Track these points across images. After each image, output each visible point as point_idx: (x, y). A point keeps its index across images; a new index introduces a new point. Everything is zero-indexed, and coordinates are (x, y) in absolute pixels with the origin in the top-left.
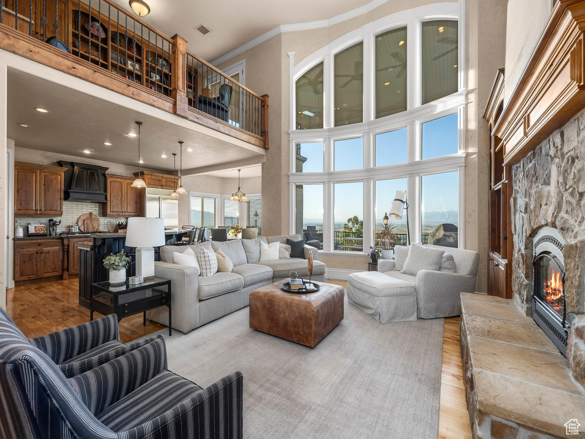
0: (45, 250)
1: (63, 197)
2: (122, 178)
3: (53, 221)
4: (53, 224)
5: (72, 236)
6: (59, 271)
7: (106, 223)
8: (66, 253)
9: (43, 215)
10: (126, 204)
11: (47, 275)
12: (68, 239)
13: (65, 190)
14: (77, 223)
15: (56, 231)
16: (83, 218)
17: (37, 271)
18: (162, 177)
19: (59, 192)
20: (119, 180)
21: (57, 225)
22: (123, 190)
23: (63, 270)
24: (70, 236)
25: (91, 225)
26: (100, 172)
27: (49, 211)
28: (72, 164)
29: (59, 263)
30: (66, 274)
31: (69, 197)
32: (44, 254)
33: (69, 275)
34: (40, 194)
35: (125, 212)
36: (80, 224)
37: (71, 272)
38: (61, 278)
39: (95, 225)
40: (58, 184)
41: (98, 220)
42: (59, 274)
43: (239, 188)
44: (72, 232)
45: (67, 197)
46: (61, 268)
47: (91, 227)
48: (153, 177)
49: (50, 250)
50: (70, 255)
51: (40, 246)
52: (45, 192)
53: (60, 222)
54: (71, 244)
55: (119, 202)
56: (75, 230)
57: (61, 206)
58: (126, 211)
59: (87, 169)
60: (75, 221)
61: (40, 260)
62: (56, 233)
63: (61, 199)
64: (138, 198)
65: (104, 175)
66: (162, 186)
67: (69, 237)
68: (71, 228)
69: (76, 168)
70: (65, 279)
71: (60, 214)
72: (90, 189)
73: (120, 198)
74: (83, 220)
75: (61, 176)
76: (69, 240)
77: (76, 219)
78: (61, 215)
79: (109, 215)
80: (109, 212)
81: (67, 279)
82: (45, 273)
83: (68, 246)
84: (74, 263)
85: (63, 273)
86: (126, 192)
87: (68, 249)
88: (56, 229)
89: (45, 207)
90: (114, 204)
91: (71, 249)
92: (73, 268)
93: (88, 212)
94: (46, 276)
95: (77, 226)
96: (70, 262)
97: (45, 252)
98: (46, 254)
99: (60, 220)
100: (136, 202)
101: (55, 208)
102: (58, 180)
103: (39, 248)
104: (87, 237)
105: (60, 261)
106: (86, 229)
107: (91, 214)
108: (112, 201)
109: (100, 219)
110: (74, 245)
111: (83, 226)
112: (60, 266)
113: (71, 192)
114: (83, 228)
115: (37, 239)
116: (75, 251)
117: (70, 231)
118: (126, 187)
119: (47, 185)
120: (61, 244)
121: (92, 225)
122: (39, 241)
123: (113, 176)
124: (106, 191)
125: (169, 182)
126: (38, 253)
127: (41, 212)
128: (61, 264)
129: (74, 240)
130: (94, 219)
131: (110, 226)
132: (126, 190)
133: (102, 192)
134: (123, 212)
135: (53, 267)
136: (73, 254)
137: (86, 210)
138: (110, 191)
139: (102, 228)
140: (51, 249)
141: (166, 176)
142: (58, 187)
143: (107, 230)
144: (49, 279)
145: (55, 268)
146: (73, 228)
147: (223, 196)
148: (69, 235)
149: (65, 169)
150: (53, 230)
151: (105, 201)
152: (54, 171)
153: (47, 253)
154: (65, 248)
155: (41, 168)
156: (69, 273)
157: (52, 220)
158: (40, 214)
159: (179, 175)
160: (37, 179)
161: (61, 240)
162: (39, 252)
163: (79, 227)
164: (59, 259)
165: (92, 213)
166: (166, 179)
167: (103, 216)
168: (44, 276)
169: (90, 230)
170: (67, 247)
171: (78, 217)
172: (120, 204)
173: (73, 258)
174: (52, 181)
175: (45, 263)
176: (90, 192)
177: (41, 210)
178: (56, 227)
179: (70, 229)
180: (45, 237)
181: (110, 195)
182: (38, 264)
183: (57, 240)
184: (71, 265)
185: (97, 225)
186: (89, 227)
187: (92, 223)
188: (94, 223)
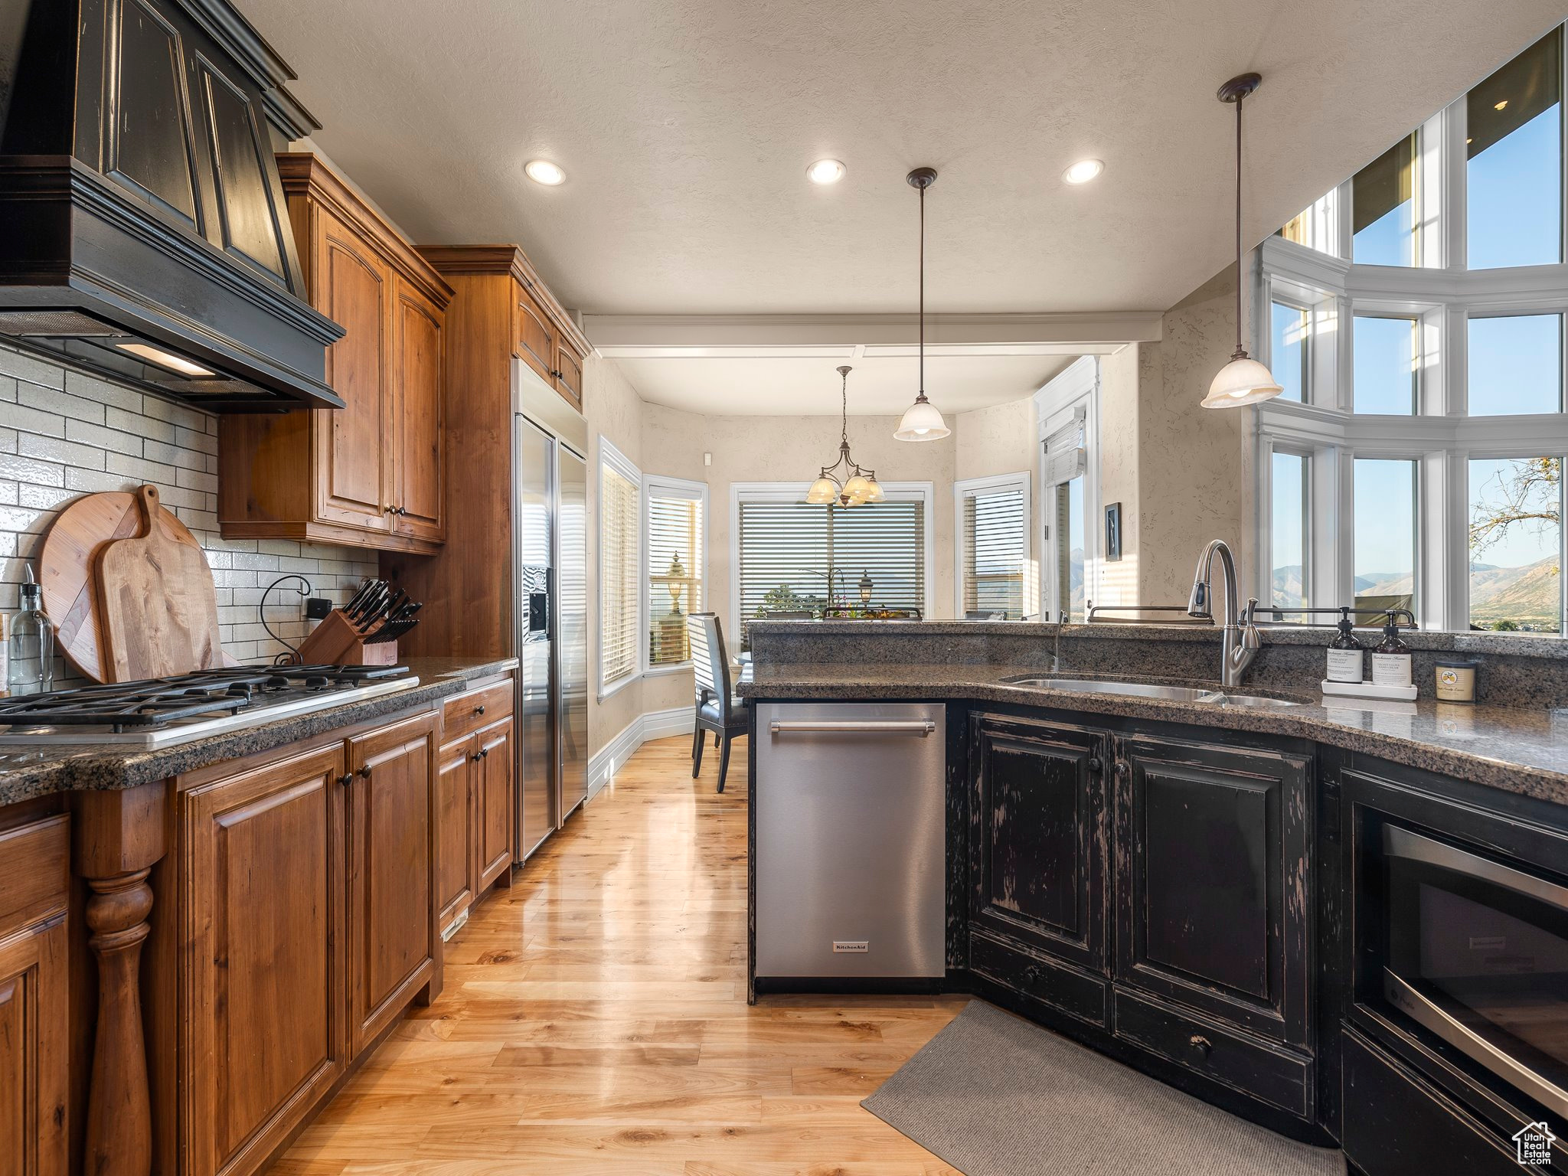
2: (381, 245)
10: (396, 453)
16: (82, 534)
18: (553, 323)
20: (369, 256)
22: (387, 344)
35: (397, 511)
41: (197, 565)
43: (845, 446)
55: (369, 427)
64: (440, 426)
66: (553, 373)
72: (225, 239)
73: (372, 401)
74: (86, 557)
79: (322, 523)
80: (323, 500)
83: (160, 875)
86: (397, 361)
90: (350, 439)
92: (222, 1142)
93: (121, 483)
100: (435, 450)
110: (224, 845)
114: (92, 642)
118: (396, 324)
120: (54, 880)
121: (168, 607)
125: (568, 363)
130: (175, 552)
132: (397, 343)
134: (387, 510)
141: (563, 321)
147: (647, 479)
154: (125, 922)
165: (148, 490)
166: (561, 341)
167: (228, 536)
169: (162, 663)
171: (31, 519)
172: (374, 446)
185: (202, 609)
186: (147, 633)
187: (167, 591)
188: (182, 593)
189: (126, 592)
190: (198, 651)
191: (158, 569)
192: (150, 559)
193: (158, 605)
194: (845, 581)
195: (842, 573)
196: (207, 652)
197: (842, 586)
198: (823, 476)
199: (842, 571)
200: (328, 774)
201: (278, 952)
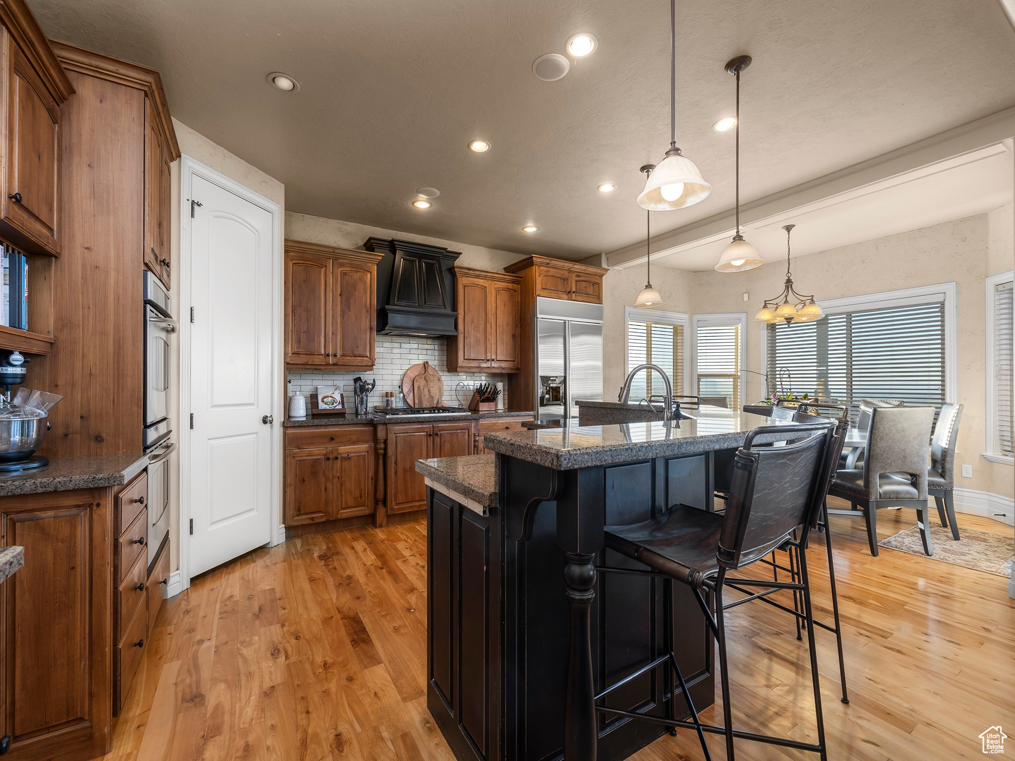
0: (342, 451)
1: (374, 324)
2: (486, 277)
3: (361, 380)
4: (362, 389)
5: (393, 419)
6: (369, 506)
7: (454, 388)
8: (381, 462)
9: (340, 367)
10: (493, 341)
11: (345, 513)
12: (385, 427)
13: (378, 308)
14: (401, 387)
15: (367, 406)
16: (412, 375)
17: (327, 503)
18: (570, 271)
19: (368, 311)
20: (481, 282)
21: (367, 390)
22: (489, 307)
23: (376, 502)
24: (390, 419)
25: (427, 391)
26: (445, 264)
27: (349, 358)
28: (392, 246)
29: (368, 483)
30: (381, 512)
31: (387, 324)
32: (339, 461)
33: (388, 516)
34: (333, 316)
35: (493, 360)
36: (405, 390)
37: (392, 509)
38: (371, 520)
39: (435, 391)
40: (366, 292)
41: (439, 380)
42: (367, 512)
43: (789, 282)
44: (392, 409)
45: (382, 324)
46: (372, 497)
47: (427, 396)
48: (552, 271)
49: (351, 453)
50: (389, 466)
51: (334, 441)
52: (343, 312)
53: (374, 385)
54: (392, 438)
55: (480, 335)
56: (397, 403)
57: (372, 346)
58: (494, 357)
59: (421, 257)
60: (398, 383)
61: (333, 477)
62: (366, 409)
63: (371, 329)
64: (517, 326)
65: (452, 271)
66: (569, 293)
67: (387, 421)
68: (389, 398)
69: (399, 255)
70: (381, 526)
71: (370, 364)
72: (425, 303)
73: (482, 327)
74: (412, 379)
75: (371, 272)
76: (387, 429)
77: (399, 378)
78: (371, 367)
79: (461, 367)
80: (461, 361)
81: (383, 524)
82: (343, 509)
83: (385, 442)
84: (396, 487)
85: (375, 510)
86: (494, 311)
87: (385, 449)
88: (367, 401)
89: (343, 348)
90: (472, 341)
91: (391, 451)
92: (395, 500)
93: (421, 362)
94: (344, 516)
95: (400, 392)
96: (389, 482)
97: (342, 457)
98: (343, 461)
99: (374, 380)
100: (514, 336)
101: (360, 351)
102: (366, 283)
103: (331, 446)
104: (423, 422)
105: (370, 479)
106: (417, 401)
107: (425, 365)
108: (468, 333)
109: (443, 378)
110: (396, 440)
111: (411, 394)
112: (370, 491)
113: (389, 310)
114: (412, 398)
115: (326, 426)
116: (399, 456)
117: (388, 405)
118: (493, 299)
119: (347, 294)
120: (371, 438)
121: (429, 391)
122: (331, 429)
123: (470, 271)
124: (454, 308)
125: (584, 284)
126: (328, 459)
127: (335, 360)
128: (371, 488)
129: (397, 428)
130: (432, 377)
131: (461, 394)
132: (494, 305)
133: (448, 311)
134: (488, 360)
135: (357, 493)
136: (396, 463)
137: (415, 356)
138: (463, 308)
139: (448, 400)
140: (353, 450)
141: (578, 267)
142: (366, 300)
143: (455, 404)
144: (347, 522)
145: (361, 497)
146: (393, 399)
147: (697, 317)
148: (388, 417)
149: (379, 255)
150: (362, 402)
151: (455, 334)
152: (358, 263)
153: (345, 459)
154: (380, 449)
155: (333, 255)
156: (387, 512)
157: (359, 379)
158: (334, 364)
159: (604, 265)
160: (328, 281)
161: (372, 428)
162: (331, 457)
163: (404, 396)
164: (368, 474)
165: (427, 363)
166: (578, 276)
167: (448, 372)
168: (339, 516)
169: (426, 404)
170: (382, 446)
171: (402, 372)
172: (482, 341)
173: (396, 473)
174: (354, 286)
175: (341, 485)
176: (426, 310)
177: (335, 356)
178: (367, 396)
179: (387, 401)
180: (341, 421)
181: (462, 318)
182: (329, 486)
183: (364, 427)
184: (391, 491)
185: (437, 391)
186: (423, 397)
187: (429, 387)
188: (432, 387)
189: (419, 387)
190: (435, 402)
191: (427, 381)
192: (425, 379)
193: (426, 390)
194: (791, 376)
195: (788, 370)
196: (438, 402)
197: (788, 380)
198: (765, 307)
199: (789, 369)
200: (427, 432)
201: (410, 468)
